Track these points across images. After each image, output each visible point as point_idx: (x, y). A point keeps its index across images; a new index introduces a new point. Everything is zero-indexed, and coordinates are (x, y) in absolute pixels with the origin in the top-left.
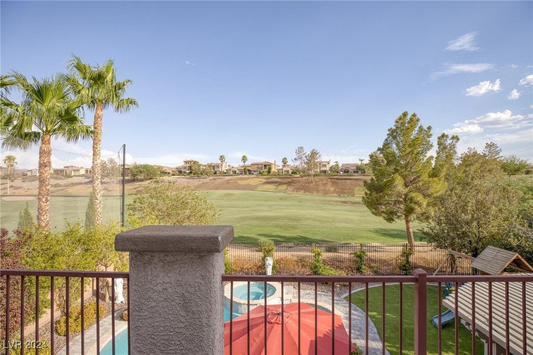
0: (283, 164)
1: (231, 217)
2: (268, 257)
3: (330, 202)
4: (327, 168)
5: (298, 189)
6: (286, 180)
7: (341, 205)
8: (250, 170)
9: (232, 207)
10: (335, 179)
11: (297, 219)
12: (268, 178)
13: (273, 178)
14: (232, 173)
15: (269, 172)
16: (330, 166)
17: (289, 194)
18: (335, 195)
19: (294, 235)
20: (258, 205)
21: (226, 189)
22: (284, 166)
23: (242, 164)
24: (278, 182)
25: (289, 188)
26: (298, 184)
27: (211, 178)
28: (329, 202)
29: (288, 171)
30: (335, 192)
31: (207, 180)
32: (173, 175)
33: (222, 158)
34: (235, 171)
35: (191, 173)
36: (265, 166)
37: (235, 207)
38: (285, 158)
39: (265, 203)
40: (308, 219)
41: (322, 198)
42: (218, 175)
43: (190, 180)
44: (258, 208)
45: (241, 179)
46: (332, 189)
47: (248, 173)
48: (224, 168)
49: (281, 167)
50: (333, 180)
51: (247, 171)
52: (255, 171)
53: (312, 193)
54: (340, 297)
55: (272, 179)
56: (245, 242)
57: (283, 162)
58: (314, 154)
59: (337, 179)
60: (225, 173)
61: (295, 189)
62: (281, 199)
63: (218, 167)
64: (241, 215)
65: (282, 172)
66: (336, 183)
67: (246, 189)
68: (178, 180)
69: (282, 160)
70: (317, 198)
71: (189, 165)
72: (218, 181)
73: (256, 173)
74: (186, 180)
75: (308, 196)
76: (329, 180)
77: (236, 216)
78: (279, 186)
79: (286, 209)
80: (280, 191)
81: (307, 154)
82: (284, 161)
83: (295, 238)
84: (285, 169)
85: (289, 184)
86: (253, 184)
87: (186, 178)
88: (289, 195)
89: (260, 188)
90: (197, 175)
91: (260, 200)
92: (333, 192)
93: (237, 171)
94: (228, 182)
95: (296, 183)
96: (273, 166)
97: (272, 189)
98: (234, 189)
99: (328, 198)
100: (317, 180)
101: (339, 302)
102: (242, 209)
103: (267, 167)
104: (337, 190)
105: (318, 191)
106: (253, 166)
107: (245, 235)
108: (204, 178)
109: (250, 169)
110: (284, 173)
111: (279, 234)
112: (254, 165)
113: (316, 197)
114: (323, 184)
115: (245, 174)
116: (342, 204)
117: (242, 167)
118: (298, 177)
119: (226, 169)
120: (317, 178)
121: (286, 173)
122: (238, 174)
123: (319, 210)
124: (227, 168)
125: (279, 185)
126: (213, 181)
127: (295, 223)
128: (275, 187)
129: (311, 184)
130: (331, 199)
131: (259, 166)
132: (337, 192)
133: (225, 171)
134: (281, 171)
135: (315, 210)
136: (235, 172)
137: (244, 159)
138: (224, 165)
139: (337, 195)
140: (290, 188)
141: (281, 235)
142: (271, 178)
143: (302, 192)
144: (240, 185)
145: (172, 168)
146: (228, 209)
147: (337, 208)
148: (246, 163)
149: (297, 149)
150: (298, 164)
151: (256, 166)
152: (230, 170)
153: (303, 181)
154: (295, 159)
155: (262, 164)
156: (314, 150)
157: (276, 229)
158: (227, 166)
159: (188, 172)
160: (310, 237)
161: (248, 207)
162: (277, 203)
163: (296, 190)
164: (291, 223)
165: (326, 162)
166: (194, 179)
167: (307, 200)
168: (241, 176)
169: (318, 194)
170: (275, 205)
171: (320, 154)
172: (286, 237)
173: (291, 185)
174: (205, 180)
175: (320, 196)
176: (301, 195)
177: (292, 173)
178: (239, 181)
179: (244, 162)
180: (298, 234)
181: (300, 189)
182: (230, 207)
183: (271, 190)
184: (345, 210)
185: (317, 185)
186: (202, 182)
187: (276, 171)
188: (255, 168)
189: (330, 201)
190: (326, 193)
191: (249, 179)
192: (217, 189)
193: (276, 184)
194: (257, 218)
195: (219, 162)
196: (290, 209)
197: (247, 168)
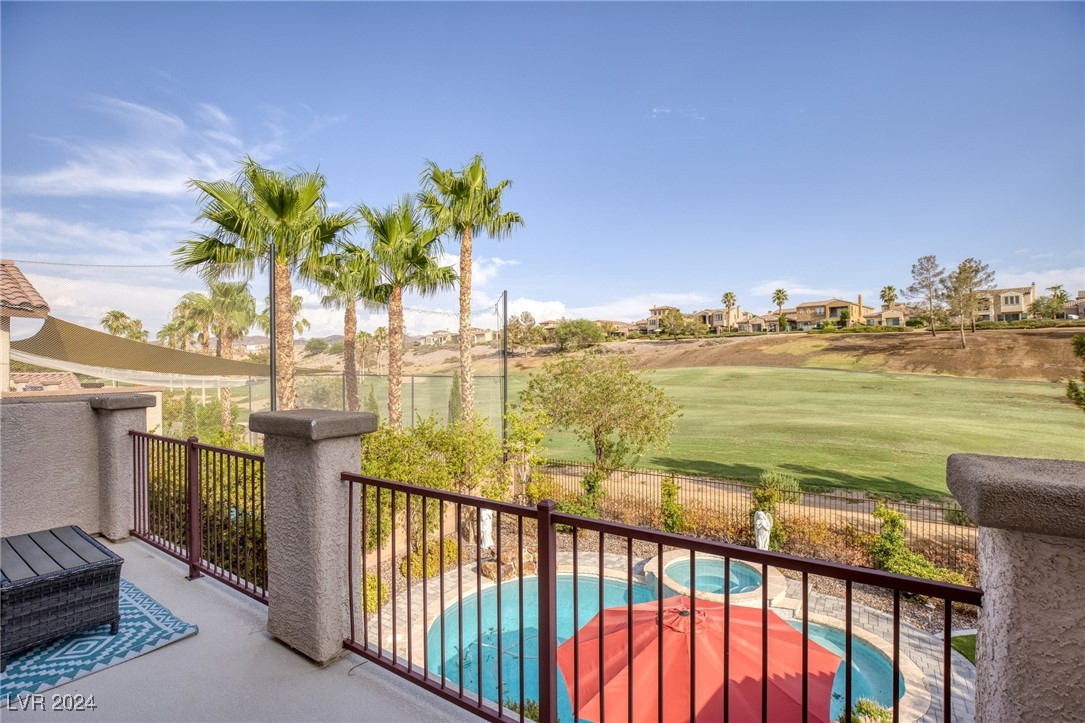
0: (883, 303)
1: (730, 423)
2: (762, 513)
3: (1014, 399)
4: (1023, 306)
5: (917, 365)
6: (883, 341)
7: (1054, 408)
8: (794, 322)
9: (739, 403)
10: (1041, 334)
11: (894, 438)
12: (837, 339)
13: (849, 337)
14: (751, 331)
15: (842, 323)
16: (1032, 301)
17: (890, 376)
18: (1039, 379)
19: (875, 475)
20: (802, 401)
21: (733, 364)
22: (887, 308)
23: (775, 308)
24: (861, 347)
25: (891, 362)
26: (918, 350)
27: (702, 341)
28: (1012, 400)
29: (896, 320)
30: (1039, 369)
31: (694, 346)
32: (631, 338)
33: (728, 299)
34: (759, 326)
35: (663, 332)
36: (833, 310)
37: (746, 403)
38: (890, 288)
39: (823, 396)
40: (928, 439)
41: (991, 388)
42: (718, 334)
43: (659, 347)
44: (800, 407)
45: (767, 342)
46: (1029, 363)
47: (788, 328)
48: (733, 321)
49: (878, 310)
50: (1035, 339)
51: (787, 324)
52: (806, 324)
53: (961, 373)
54: (933, 633)
55: (848, 340)
56: (746, 477)
57: (883, 297)
58: (968, 272)
59: (1051, 335)
60: (736, 330)
61: (909, 363)
62: (866, 387)
63: (720, 317)
64: (754, 421)
65: (880, 323)
66: (1044, 346)
67: (780, 365)
68: (638, 347)
69: (879, 294)
70: (972, 386)
71: (660, 317)
72: (718, 348)
73: (810, 328)
74: (652, 346)
75: (948, 382)
76: (1021, 340)
77: (740, 423)
78: (865, 357)
79: (872, 412)
80: (865, 370)
81: (945, 275)
82: (887, 296)
83: (874, 483)
84: (887, 314)
85: (893, 350)
86: (797, 353)
87: (652, 343)
88: (889, 379)
89: (812, 362)
90: (673, 336)
91: (809, 390)
92: (1031, 372)
93: (763, 324)
94: (738, 349)
95: (914, 348)
96: (855, 308)
97: (844, 364)
98: (750, 364)
99: (1012, 388)
100: (980, 339)
101: (924, 645)
102: (759, 408)
103: (839, 312)
104: (1047, 366)
105: (979, 368)
106: (802, 312)
107: (749, 464)
108: (687, 342)
109: (795, 318)
110: (884, 324)
111: (835, 468)
112: (805, 308)
113: (971, 384)
114: (997, 350)
115: (783, 328)
116: (1058, 404)
117: (775, 314)
118: (920, 335)
119: (739, 320)
120: (979, 336)
121: (891, 324)
122: (765, 330)
123: (971, 418)
124: (741, 319)
125: (866, 353)
126: (707, 347)
127: (887, 446)
128: (854, 359)
129: (960, 351)
130: (1022, 389)
131: (818, 310)
132: (1045, 373)
133: (736, 326)
134: (876, 320)
135: (959, 417)
136: (758, 328)
137: (780, 297)
138: (733, 313)
139: (1045, 380)
140: (895, 362)
141: (838, 470)
142: (843, 337)
143: (929, 372)
144: (764, 355)
145: (629, 325)
146: (729, 406)
147: (1040, 414)
148: (783, 307)
149: (917, 264)
150: (921, 300)
151: (809, 311)
152: (747, 322)
153: (934, 344)
154: (912, 289)
155: (824, 306)
156: (970, 261)
157: (829, 457)
158: (740, 314)
159: (659, 330)
160: (917, 484)
161: (777, 404)
162: (853, 397)
163: (910, 367)
164: (872, 446)
165: (1019, 290)
166: (668, 344)
167: (942, 392)
168: (769, 336)
169: (981, 377)
170: (845, 402)
171: (989, 271)
172: (850, 477)
173: (898, 354)
174: (689, 347)
175: (983, 381)
176: (925, 378)
177: (908, 324)
178: (763, 347)
179: (779, 304)
180: (886, 474)
181: (922, 363)
182: (735, 402)
183: (843, 367)
184: (1062, 423)
185: (980, 353)
186: (682, 351)
187: (863, 320)
188: (806, 316)
189: (1019, 395)
190: (1006, 373)
191: (786, 341)
192: (713, 363)
193: (856, 353)
194: (789, 430)
195: (722, 307)
196: (885, 413)
197: (788, 316)
